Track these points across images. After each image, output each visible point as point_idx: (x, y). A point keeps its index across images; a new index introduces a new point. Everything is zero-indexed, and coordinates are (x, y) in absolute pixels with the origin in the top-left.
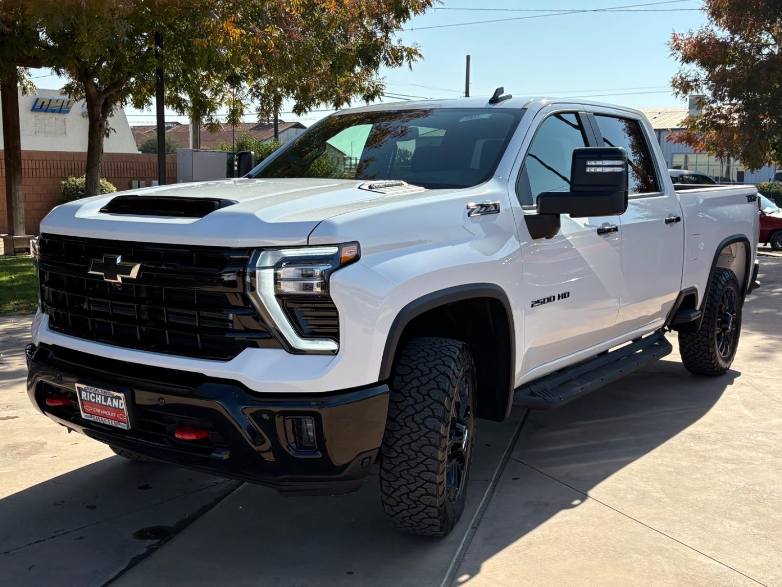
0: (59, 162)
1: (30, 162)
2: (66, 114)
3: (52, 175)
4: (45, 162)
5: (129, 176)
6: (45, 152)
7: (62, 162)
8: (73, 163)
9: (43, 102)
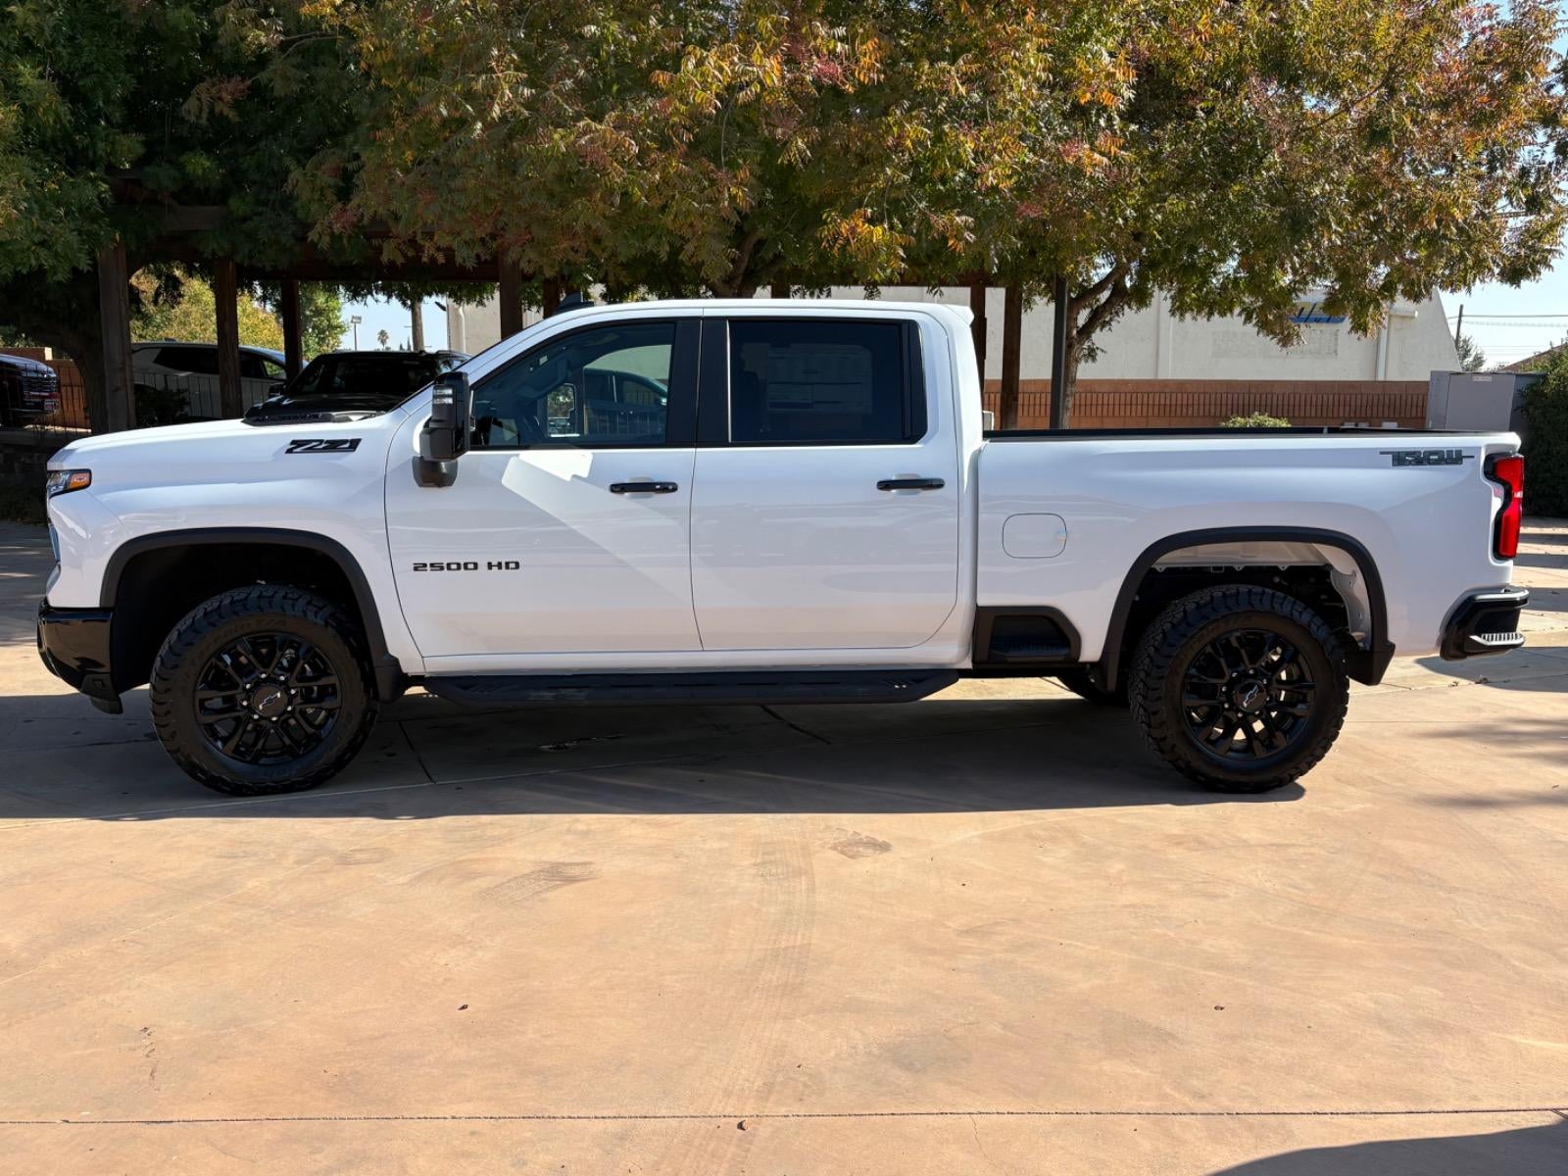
0: (1224, 395)
1: (1179, 395)
2: (1340, 324)
3: (1212, 414)
4: (1202, 396)
5: (1341, 415)
6: (1204, 381)
7: (1230, 396)
8: (1247, 396)
9: (1303, 309)
